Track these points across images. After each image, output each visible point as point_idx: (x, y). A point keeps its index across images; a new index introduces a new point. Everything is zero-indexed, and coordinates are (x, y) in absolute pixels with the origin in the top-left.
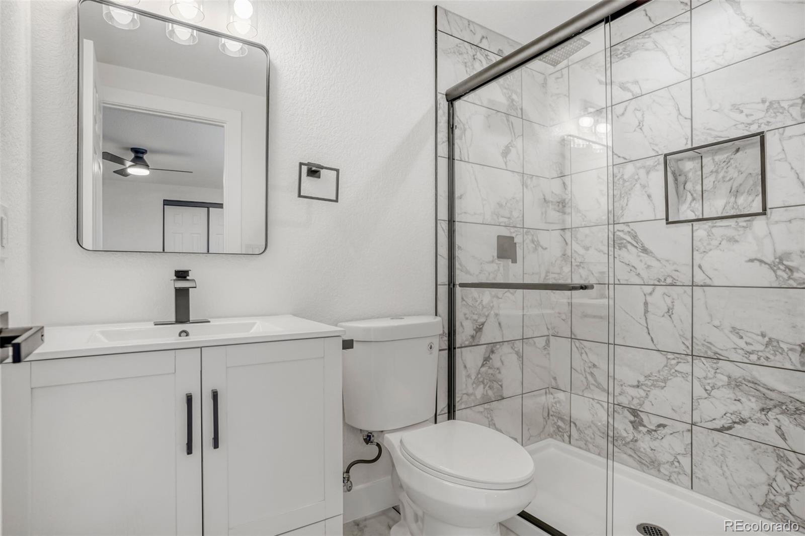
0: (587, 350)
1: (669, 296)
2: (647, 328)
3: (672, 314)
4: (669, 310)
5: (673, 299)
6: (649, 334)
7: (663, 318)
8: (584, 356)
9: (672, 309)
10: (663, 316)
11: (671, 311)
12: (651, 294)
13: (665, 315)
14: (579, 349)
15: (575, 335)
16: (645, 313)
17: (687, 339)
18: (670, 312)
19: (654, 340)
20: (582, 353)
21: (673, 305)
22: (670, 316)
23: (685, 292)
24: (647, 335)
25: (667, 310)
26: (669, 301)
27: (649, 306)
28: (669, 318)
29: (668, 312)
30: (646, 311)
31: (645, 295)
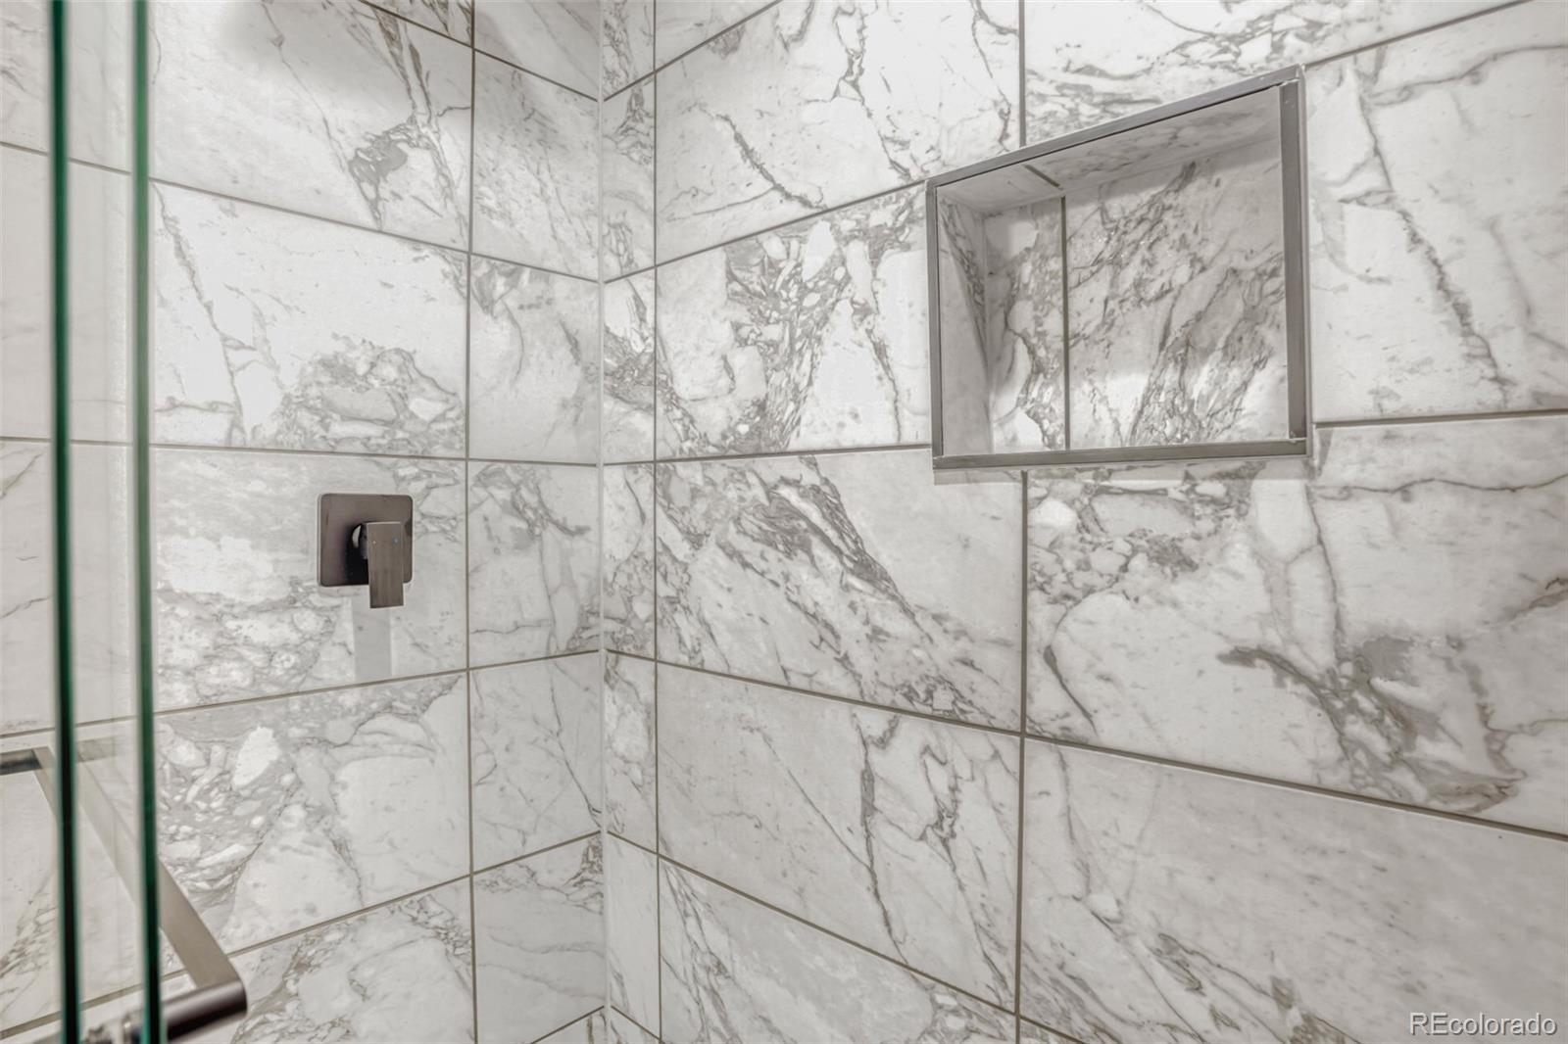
0: (701, 909)
1: (943, 764)
2: (871, 871)
3: (953, 835)
4: (941, 818)
5: (956, 777)
6: (877, 894)
7: (921, 844)
8: (691, 922)
9: (954, 815)
10: (923, 837)
11: (947, 822)
12: (883, 743)
13: (929, 831)
14: (679, 896)
15: (667, 849)
16: (864, 815)
17: (1000, 947)
18: (943, 825)
19: (894, 925)
20: (686, 914)
21: (956, 802)
22: (944, 842)
23: (996, 755)
24: (869, 897)
25: (934, 818)
26: (941, 779)
27: (880, 790)
28: (940, 848)
29: (938, 825)
30: (869, 809)
31: (864, 743)
